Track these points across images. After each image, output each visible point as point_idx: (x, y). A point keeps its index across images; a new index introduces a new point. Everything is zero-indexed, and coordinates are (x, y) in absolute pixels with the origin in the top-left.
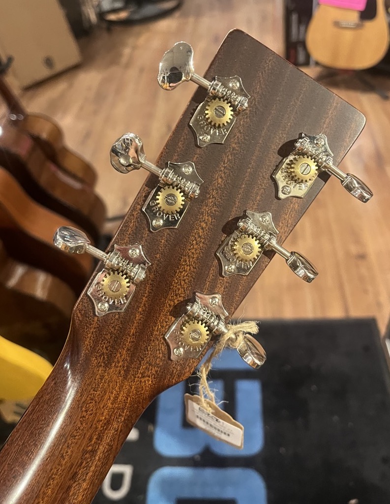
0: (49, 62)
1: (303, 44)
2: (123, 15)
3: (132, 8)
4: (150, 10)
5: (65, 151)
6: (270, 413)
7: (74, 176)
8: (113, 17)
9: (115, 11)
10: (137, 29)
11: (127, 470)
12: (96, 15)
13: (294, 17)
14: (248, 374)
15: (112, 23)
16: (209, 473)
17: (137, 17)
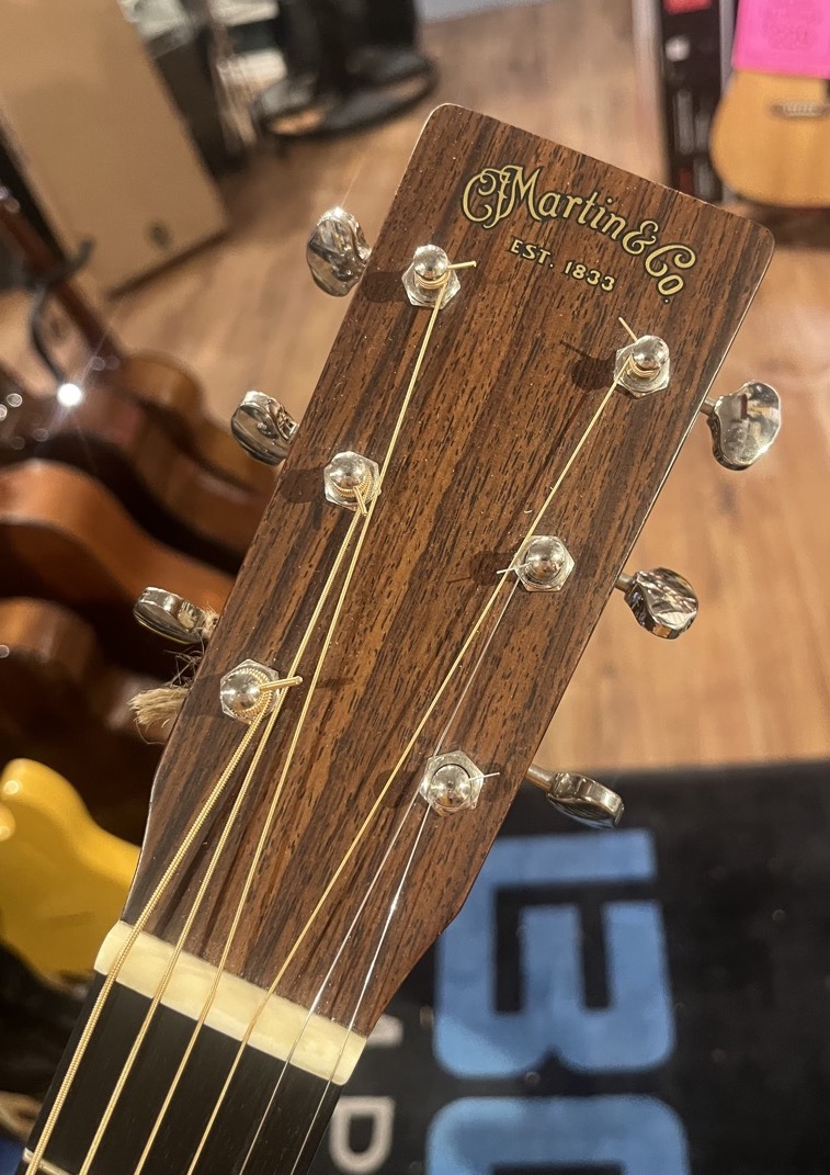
0: (159, 235)
1: (704, 156)
2: (310, 120)
3: (330, 103)
4: (367, 104)
5: (210, 427)
6: (683, 973)
7: (229, 478)
8: (287, 126)
9: (291, 112)
10: (341, 148)
11: (381, 1109)
12: (253, 124)
13: (683, 102)
14: (629, 891)
15: (288, 139)
16: (559, 1110)
17: (341, 121)
